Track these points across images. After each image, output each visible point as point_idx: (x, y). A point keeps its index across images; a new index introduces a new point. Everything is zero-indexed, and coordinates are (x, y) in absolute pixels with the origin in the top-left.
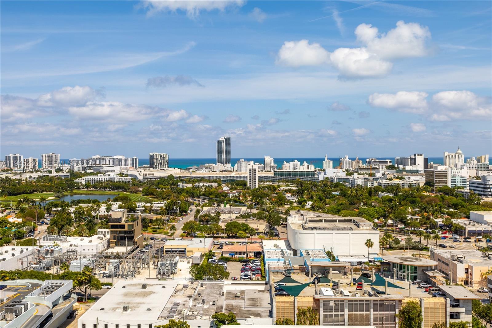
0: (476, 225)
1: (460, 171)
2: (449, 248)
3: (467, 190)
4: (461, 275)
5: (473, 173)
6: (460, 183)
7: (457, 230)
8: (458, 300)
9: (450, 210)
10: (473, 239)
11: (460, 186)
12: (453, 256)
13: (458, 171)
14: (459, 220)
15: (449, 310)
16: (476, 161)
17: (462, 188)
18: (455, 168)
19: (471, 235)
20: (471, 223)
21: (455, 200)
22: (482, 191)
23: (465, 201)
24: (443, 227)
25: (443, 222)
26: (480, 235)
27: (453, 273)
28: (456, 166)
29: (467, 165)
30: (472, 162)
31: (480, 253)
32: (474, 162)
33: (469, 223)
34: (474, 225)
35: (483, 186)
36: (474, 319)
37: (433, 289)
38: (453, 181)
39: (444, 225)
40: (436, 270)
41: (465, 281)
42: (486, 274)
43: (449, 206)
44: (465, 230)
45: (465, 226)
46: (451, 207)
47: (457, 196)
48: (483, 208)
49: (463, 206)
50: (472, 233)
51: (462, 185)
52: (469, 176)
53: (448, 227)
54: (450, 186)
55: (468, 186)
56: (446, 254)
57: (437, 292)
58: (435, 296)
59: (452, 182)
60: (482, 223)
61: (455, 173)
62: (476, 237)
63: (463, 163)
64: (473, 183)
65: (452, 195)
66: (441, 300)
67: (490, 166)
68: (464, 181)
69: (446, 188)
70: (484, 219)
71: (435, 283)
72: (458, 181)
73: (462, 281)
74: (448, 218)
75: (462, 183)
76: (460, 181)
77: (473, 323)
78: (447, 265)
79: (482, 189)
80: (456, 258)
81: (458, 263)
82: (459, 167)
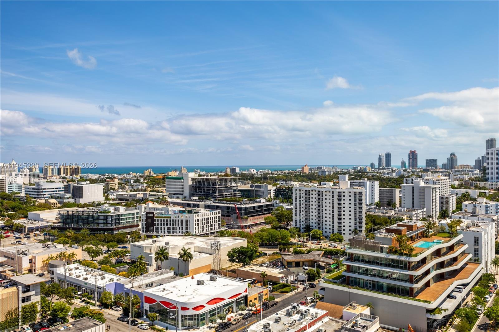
0: (34, 222)
1: (15, 179)
2: (12, 245)
3: (23, 195)
4: (26, 265)
5: (27, 180)
6: (16, 189)
7: (18, 229)
8: (29, 286)
9: (10, 213)
10: (32, 235)
11: (16, 191)
12: (18, 251)
13: (14, 179)
14: (19, 221)
15: (21, 296)
16: (28, 170)
17: (19, 193)
18: (11, 177)
19: (30, 232)
20: (30, 222)
21: (13, 204)
22: (36, 195)
23: (22, 204)
24: (4, 228)
25: (4, 223)
26: (38, 230)
27: (18, 265)
28: (11, 175)
29: (21, 173)
30: (25, 171)
31: (41, 245)
32: (27, 171)
33: (28, 222)
34: (33, 222)
35: (36, 191)
36: (42, 298)
37: (4, 282)
38: (10, 188)
39: (6, 226)
40: (6, 265)
41: (29, 270)
42: (47, 260)
43: (8, 209)
44: (25, 228)
45: (25, 225)
46: (10, 210)
47: (14, 200)
48: (38, 208)
49: (21, 208)
50: (31, 230)
51: (18, 190)
52: (23, 183)
53: (9, 227)
54: (7, 192)
55: (24, 191)
56: (11, 251)
57: (8, 283)
58: (7, 287)
59: (8, 189)
60: (38, 221)
61: (10, 181)
62: (35, 233)
63: (17, 172)
64: (29, 189)
65: (10, 200)
66: (14, 289)
67: (40, 174)
68: (19, 187)
69: (4, 194)
70: (41, 217)
71: (5, 276)
72: (15, 187)
73: (26, 270)
74: (9, 220)
75: (18, 189)
76: (16, 187)
77: (41, 302)
78: (13, 259)
79: (36, 193)
80: (21, 252)
81: (23, 256)
82: (14, 175)
